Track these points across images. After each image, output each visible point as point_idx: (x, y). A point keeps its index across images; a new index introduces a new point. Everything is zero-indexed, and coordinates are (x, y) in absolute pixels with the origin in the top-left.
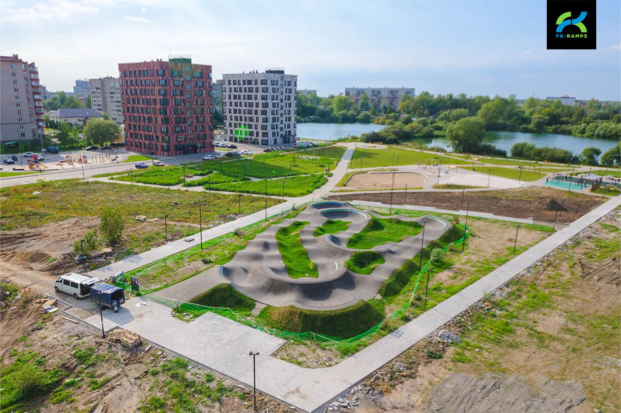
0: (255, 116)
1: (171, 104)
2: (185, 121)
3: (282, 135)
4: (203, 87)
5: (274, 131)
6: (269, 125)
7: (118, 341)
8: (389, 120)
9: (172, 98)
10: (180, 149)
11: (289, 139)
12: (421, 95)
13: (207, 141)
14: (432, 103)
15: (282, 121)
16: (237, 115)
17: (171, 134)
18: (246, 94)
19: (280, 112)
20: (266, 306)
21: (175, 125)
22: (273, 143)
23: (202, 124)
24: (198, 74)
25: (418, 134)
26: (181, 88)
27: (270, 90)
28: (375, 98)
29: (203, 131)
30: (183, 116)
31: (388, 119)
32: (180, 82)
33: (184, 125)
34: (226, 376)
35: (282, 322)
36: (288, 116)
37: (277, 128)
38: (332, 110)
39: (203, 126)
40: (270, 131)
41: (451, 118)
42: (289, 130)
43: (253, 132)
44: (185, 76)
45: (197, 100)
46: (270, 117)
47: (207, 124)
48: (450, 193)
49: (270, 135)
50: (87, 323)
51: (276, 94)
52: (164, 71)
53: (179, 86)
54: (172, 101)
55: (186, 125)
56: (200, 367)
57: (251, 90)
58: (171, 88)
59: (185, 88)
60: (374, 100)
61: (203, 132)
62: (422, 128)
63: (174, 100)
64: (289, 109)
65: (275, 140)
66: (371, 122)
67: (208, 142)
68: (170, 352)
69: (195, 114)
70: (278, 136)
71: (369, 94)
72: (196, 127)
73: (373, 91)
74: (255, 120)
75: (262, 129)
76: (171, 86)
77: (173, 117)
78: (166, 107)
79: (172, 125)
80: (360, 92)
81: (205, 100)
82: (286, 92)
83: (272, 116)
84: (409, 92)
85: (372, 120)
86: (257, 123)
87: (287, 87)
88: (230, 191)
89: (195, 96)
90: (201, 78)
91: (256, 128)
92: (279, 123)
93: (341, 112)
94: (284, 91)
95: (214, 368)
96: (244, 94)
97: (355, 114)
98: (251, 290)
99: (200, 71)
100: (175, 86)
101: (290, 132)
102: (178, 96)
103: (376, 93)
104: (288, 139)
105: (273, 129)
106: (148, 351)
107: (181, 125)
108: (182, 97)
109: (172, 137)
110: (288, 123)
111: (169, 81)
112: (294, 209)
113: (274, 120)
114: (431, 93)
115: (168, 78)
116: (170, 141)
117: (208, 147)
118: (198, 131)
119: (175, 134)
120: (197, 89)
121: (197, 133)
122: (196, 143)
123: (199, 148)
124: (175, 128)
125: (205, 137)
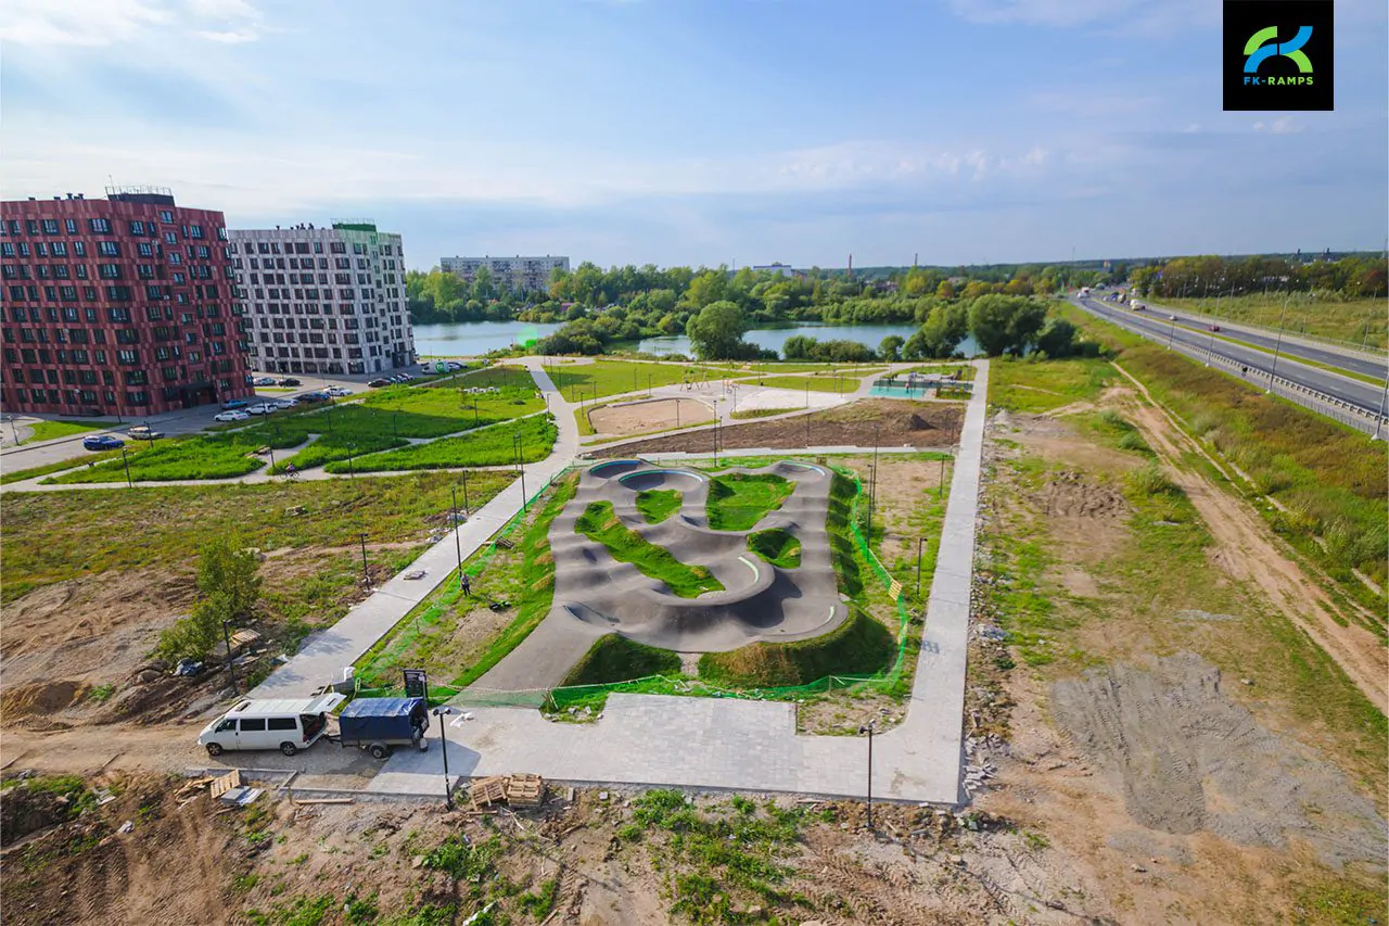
1: (137, 299)
2: (177, 334)
3: (387, 352)
4: (209, 257)
5: (373, 344)
6: (361, 332)
7: (502, 802)
8: (546, 315)
9: (138, 284)
10: (175, 398)
11: (403, 358)
12: (580, 268)
13: (234, 374)
14: (604, 281)
15: (384, 324)
16: (278, 316)
17: (147, 366)
18: (297, 272)
19: (379, 307)
20: (700, 656)
21: (155, 345)
22: (373, 369)
23: (218, 339)
24: (194, 232)
25: (617, 336)
26: (157, 262)
27: (354, 264)
28: (500, 275)
29: (224, 352)
30: (172, 323)
31: (543, 312)
32: (153, 247)
33: (176, 343)
34: (770, 791)
35: (760, 675)
36: (394, 314)
37: (377, 340)
38: (431, 299)
39: (222, 345)
40: (365, 346)
41: (649, 305)
42: (400, 340)
43: (325, 349)
44: (164, 234)
45: (199, 289)
46: (362, 317)
47: (231, 337)
48: (762, 423)
49: (366, 352)
50: (379, 794)
51: (367, 271)
53: (151, 257)
54: (140, 292)
55: (182, 342)
56: (704, 793)
58: (134, 260)
59: (168, 261)
60: (500, 279)
61: (225, 357)
62: (621, 325)
63: (143, 288)
64: (394, 300)
65: (378, 363)
66: (513, 319)
67: (239, 377)
68: (623, 787)
69: (201, 317)
70: (381, 354)
71: (490, 269)
72: (206, 346)
73: (496, 263)
74: (327, 326)
75: (347, 342)
76: (132, 256)
77: (148, 327)
78: (126, 305)
79: (147, 346)
80: (470, 265)
81: (219, 287)
82: (385, 268)
83: (365, 316)
84: (561, 263)
85: (514, 316)
86: (333, 331)
87: (384, 257)
88: (392, 470)
89: (193, 278)
90: (203, 238)
91: (332, 342)
92: (379, 329)
93: (452, 304)
94: (381, 267)
95: (735, 785)
96: (291, 271)
97: (480, 305)
98: (652, 636)
99: (197, 223)
100: (141, 256)
101: (402, 344)
102: (152, 278)
103: (502, 265)
104: (401, 358)
105: (370, 340)
106: (574, 799)
107: (169, 344)
108: (164, 283)
109: (153, 374)
110: (397, 327)
111: (126, 245)
112: (553, 484)
113: (369, 323)
114: (597, 264)
115: (121, 238)
116: (146, 382)
117: (240, 387)
118: (213, 354)
119: (159, 365)
120: (196, 263)
121: (210, 358)
122: (212, 381)
123: (220, 391)
124: (156, 351)
125: (230, 367)
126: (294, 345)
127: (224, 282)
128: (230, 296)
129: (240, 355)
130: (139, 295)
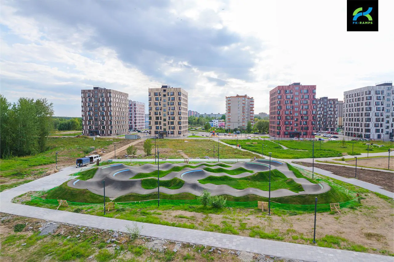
0: (361, 117)
1: (283, 109)
2: (292, 118)
3: (387, 132)
4: (308, 98)
5: (378, 128)
6: (372, 123)
9: (284, 105)
10: (287, 135)
13: (309, 131)
15: (388, 121)
16: (350, 117)
17: (282, 126)
18: (356, 102)
19: (386, 114)
21: (285, 121)
23: (306, 120)
24: (305, 91)
26: (291, 100)
29: (306, 124)
30: (291, 115)
32: (291, 96)
33: (291, 120)
37: (381, 127)
39: (306, 122)
40: (373, 128)
43: (359, 129)
44: (295, 93)
45: (303, 106)
46: (373, 117)
47: (310, 120)
49: (373, 131)
51: (382, 101)
52: (280, 91)
53: (289, 99)
54: (284, 107)
55: (293, 120)
57: (359, 100)
58: (284, 100)
59: (294, 100)
61: (306, 126)
63: (285, 106)
67: (310, 132)
69: (301, 114)
70: (382, 132)
72: (301, 122)
74: (361, 121)
75: (365, 127)
76: (284, 98)
77: (284, 116)
78: (280, 110)
79: (283, 120)
81: (309, 106)
83: (376, 117)
86: (362, 122)
89: (301, 104)
90: (307, 93)
91: (361, 126)
92: (384, 123)
96: (355, 103)
99: (306, 89)
100: (287, 98)
102: (288, 104)
105: (376, 126)
107: (289, 121)
108: (292, 105)
109: (283, 128)
111: (283, 96)
113: (378, 120)
115: (282, 94)
116: (280, 129)
117: (310, 135)
118: (302, 124)
119: (285, 126)
120: (303, 99)
121: (301, 126)
122: (300, 132)
123: (302, 135)
124: (285, 122)
125: (308, 128)
126: (352, 127)
127: (312, 105)
128: (313, 108)
129: (312, 126)
130: (284, 108)
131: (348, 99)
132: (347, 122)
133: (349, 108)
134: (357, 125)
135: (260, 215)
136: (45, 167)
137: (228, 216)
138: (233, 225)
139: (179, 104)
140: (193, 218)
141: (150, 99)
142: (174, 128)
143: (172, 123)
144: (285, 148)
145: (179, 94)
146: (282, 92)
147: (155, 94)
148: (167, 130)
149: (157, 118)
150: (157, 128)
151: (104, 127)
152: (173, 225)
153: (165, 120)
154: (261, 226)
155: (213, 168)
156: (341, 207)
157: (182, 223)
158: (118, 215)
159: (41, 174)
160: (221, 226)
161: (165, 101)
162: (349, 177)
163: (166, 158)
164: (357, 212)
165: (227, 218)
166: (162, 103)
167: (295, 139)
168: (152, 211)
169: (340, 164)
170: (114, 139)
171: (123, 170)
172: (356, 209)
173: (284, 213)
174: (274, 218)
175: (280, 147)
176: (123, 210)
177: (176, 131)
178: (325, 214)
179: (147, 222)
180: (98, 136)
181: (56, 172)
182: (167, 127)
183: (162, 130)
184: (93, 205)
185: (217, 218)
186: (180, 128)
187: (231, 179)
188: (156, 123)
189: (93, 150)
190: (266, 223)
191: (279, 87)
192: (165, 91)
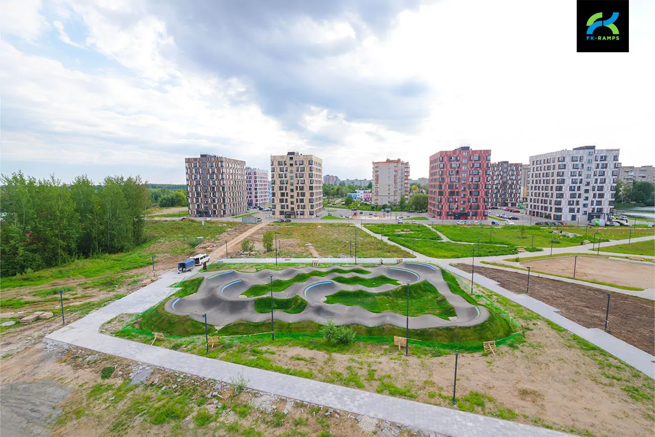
0: (550, 192)
1: (446, 182)
2: (458, 193)
3: (585, 212)
4: (480, 167)
5: (573, 207)
6: (565, 200)
9: (448, 177)
10: (451, 215)
13: (479, 211)
15: (587, 197)
16: (536, 191)
17: (444, 204)
18: (545, 172)
19: (584, 188)
21: (449, 197)
23: (476, 197)
24: (476, 158)
26: (457, 169)
27: (569, 167)
29: (477, 202)
30: (457, 190)
32: (457, 164)
33: (457, 197)
36: (598, 192)
37: (577, 205)
39: (477, 199)
40: (566, 207)
42: (599, 207)
43: (547, 207)
44: (462, 160)
45: (472, 178)
46: (567, 192)
47: (482, 197)
49: (566, 210)
51: (580, 170)
52: (442, 158)
53: (455, 168)
55: (459, 197)
57: (549, 168)
58: (448, 170)
59: (461, 169)
61: (477, 204)
63: (449, 179)
64: (601, 185)
65: (572, 216)
67: (481, 212)
69: (469, 188)
70: (578, 212)
72: (469, 199)
74: (550, 196)
75: (556, 204)
76: (448, 168)
77: (448, 191)
78: (442, 183)
79: (446, 197)
81: (481, 178)
82: (597, 168)
83: (571, 192)
86: (551, 199)
87: (598, 162)
89: (470, 175)
90: (479, 160)
91: (550, 204)
92: (581, 199)
94: (594, 167)
96: (543, 172)
99: (478, 155)
100: (451, 168)
102: (453, 175)
105: (570, 204)
107: (454, 197)
108: (458, 176)
109: (445, 206)
110: (598, 199)
111: (447, 164)
113: (573, 196)
115: (445, 162)
116: (442, 209)
117: (481, 216)
118: (471, 202)
119: (448, 204)
120: (473, 169)
121: (470, 204)
122: (468, 212)
123: (471, 215)
124: (448, 199)
125: (478, 207)
126: (538, 204)
127: (484, 176)
128: (486, 181)
129: (484, 204)
130: (447, 180)
131: (534, 166)
132: (532, 197)
133: (535, 179)
134: (545, 202)
135: (395, 355)
136: (141, 270)
137: (356, 357)
138: (360, 372)
139: (311, 176)
140: (312, 361)
141: (273, 171)
142: (304, 207)
143: (302, 201)
144: (445, 239)
145: (310, 163)
146: (446, 159)
147: (279, 164)
148: (296, 210)
149: (283, 194)
150: (283, 207)
151: (215, 207)
152: (287, 372)
153: (292, 197)
154: (393, 374)
155: (346, 276)
156: (498, 344)
157: (298, 369)
158: (223, 354)
159: (135, 285)
160: (345, 375)
161: (292, 172)
162: (519, 291)
163: (291, 257)
164: (517, 353)
165: (353, 360)
166: (289, 175)
167: (460, 222)
168: (264, 349)
169: (512, 267)
170: (228, 223)
171: (234, 280)
172: (517, 348)
173: (425, 353)
174: (413, 360)
175: (439, 238)
176: (230, 346)
177: (307, 211)
178: (476, 355)
179: (257, 366)
180: (208, 219)
181: (153, 281)
182: (295, 206)
183: (289, 210)
184: (195, 337)
185: (342, 360)
186: (312, 207)
187: (368, 295)
188: (281, 201)
189: (201, 241)
190: (401, 370)
191: (441, 152)
192: (291, 158)
